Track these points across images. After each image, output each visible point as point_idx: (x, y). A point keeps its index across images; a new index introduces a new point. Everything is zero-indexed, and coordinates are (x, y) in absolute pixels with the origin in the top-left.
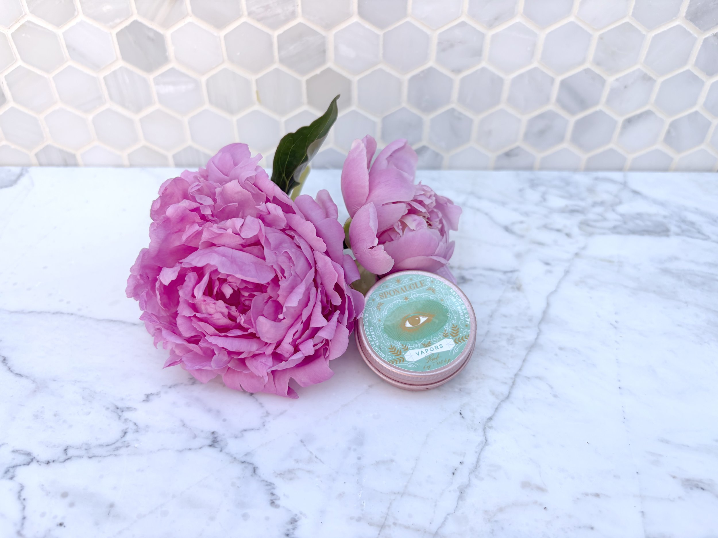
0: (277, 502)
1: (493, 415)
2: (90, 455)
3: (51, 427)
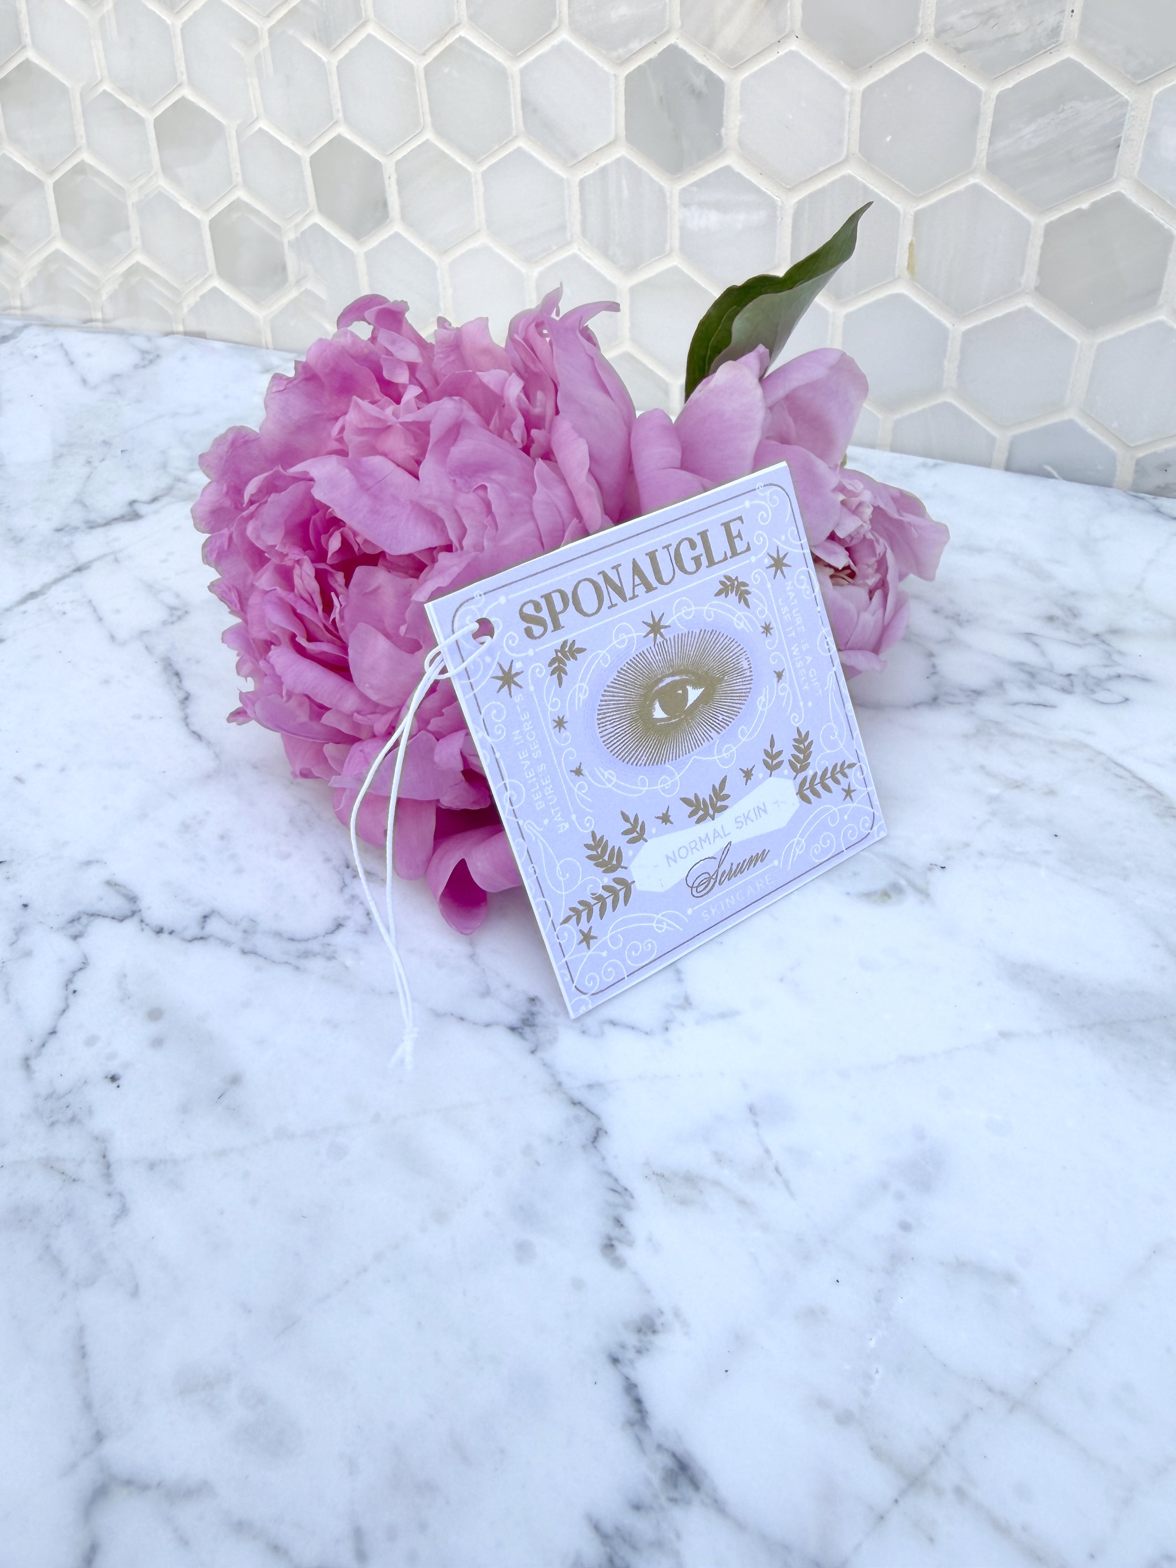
0: (622, 1250)
2: (248, 947)
3: (203, 859)
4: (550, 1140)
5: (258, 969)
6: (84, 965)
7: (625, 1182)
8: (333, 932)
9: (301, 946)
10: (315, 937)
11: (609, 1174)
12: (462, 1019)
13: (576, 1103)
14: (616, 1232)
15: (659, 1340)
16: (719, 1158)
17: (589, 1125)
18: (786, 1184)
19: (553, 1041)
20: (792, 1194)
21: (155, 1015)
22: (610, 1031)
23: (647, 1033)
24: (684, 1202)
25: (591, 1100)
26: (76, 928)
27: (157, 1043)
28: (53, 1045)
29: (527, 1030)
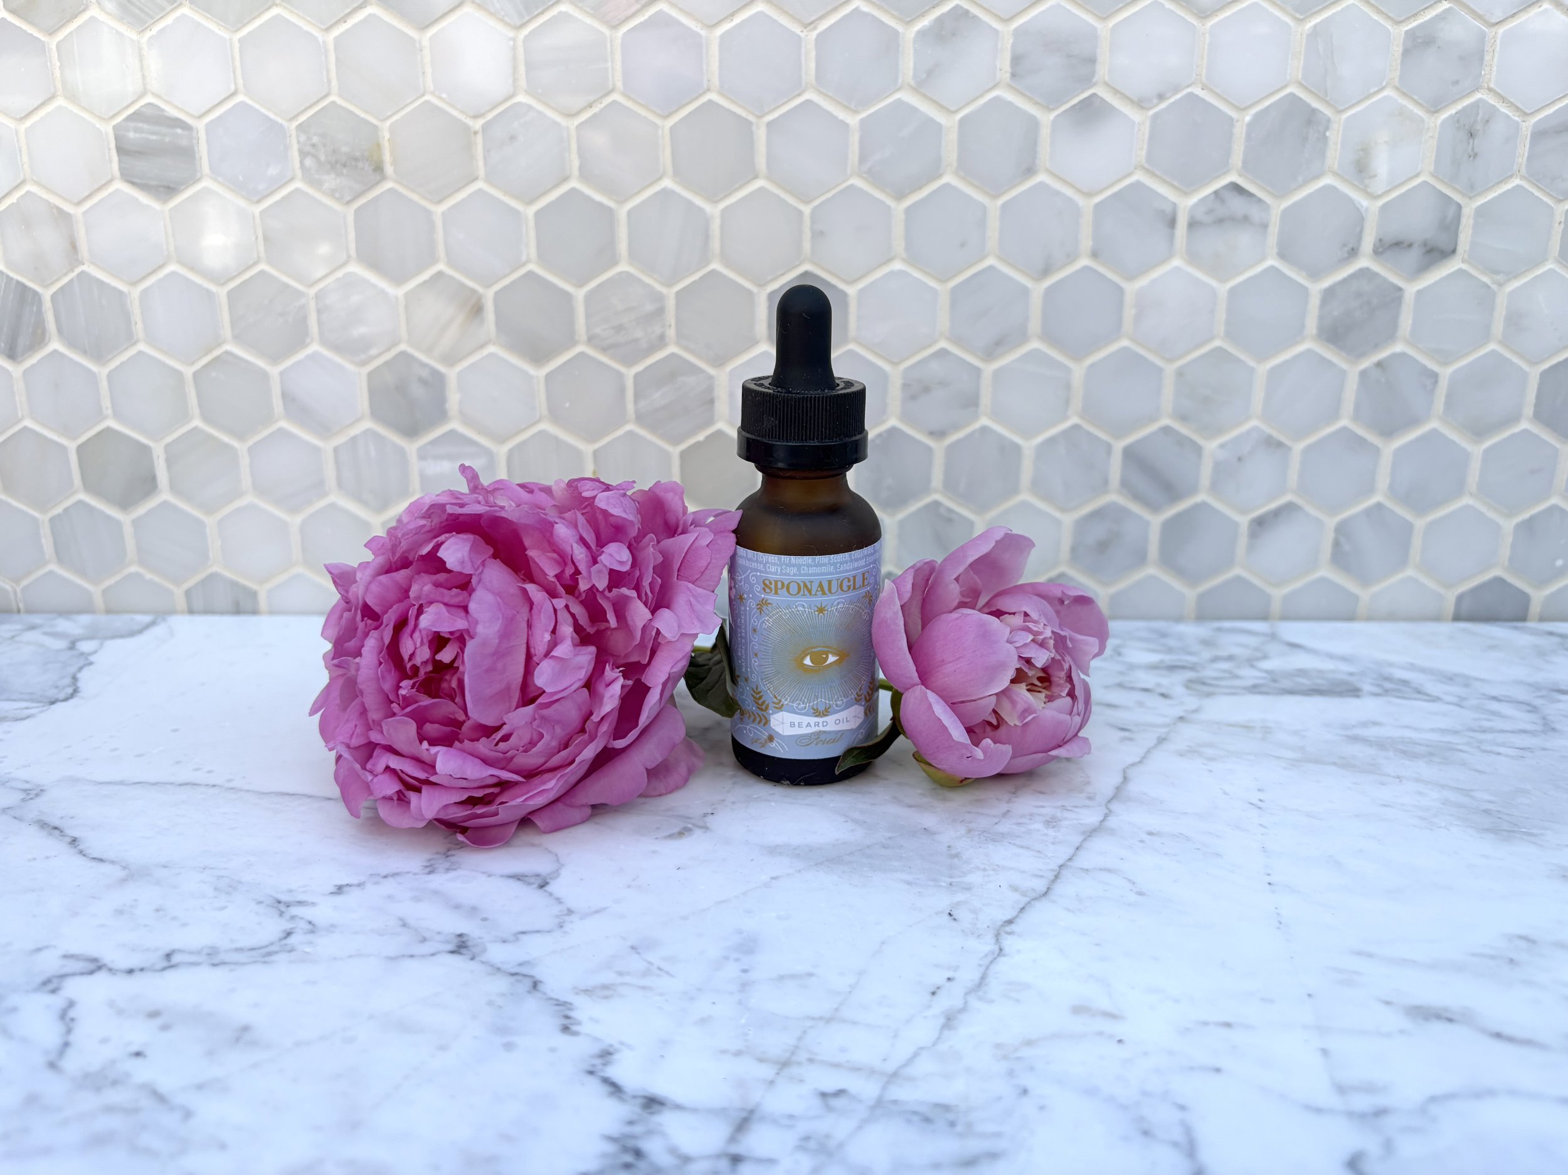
0: (574, 1028)
1: (1016, 917)
2: (216, 961)
3: (145, 926)
4: (503, 995)
5: (231, 970)
6: (71, 1004)
7: (563, 999)
8: (285, 938)
9: (264, 951)
10: (272, 944)
11: (551, 999)
12: (412, 956)
13: (513, 975)
14: (566, 1022)
15: (615, 1057)
16: (620, 974)
17: (528, 983)
18: (668, 973)
19: (484, 950)
20: (672, 976)
21: (154, 1014)
22: (522, 937)
23: (549, 932)
24: (606, 997)
25: (524, 970)
26: (51, 987)
27: (165, 1028)
28: (70, 1053)
29: (463, 951)
